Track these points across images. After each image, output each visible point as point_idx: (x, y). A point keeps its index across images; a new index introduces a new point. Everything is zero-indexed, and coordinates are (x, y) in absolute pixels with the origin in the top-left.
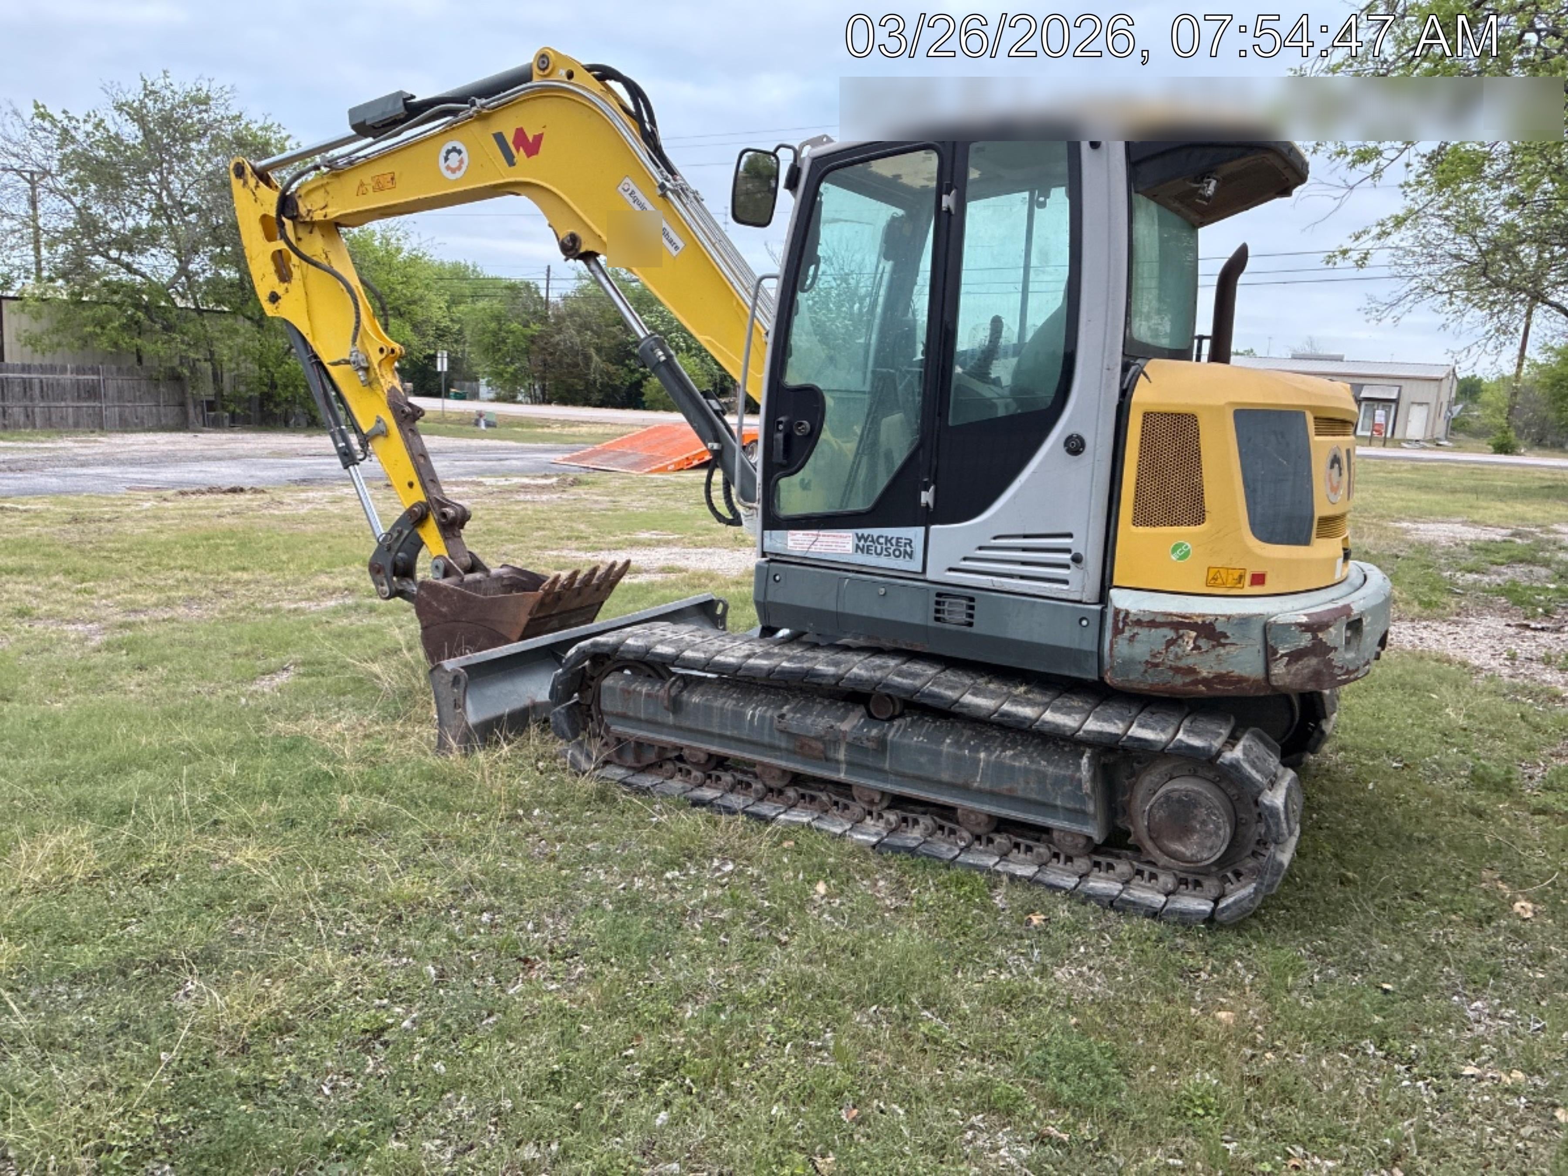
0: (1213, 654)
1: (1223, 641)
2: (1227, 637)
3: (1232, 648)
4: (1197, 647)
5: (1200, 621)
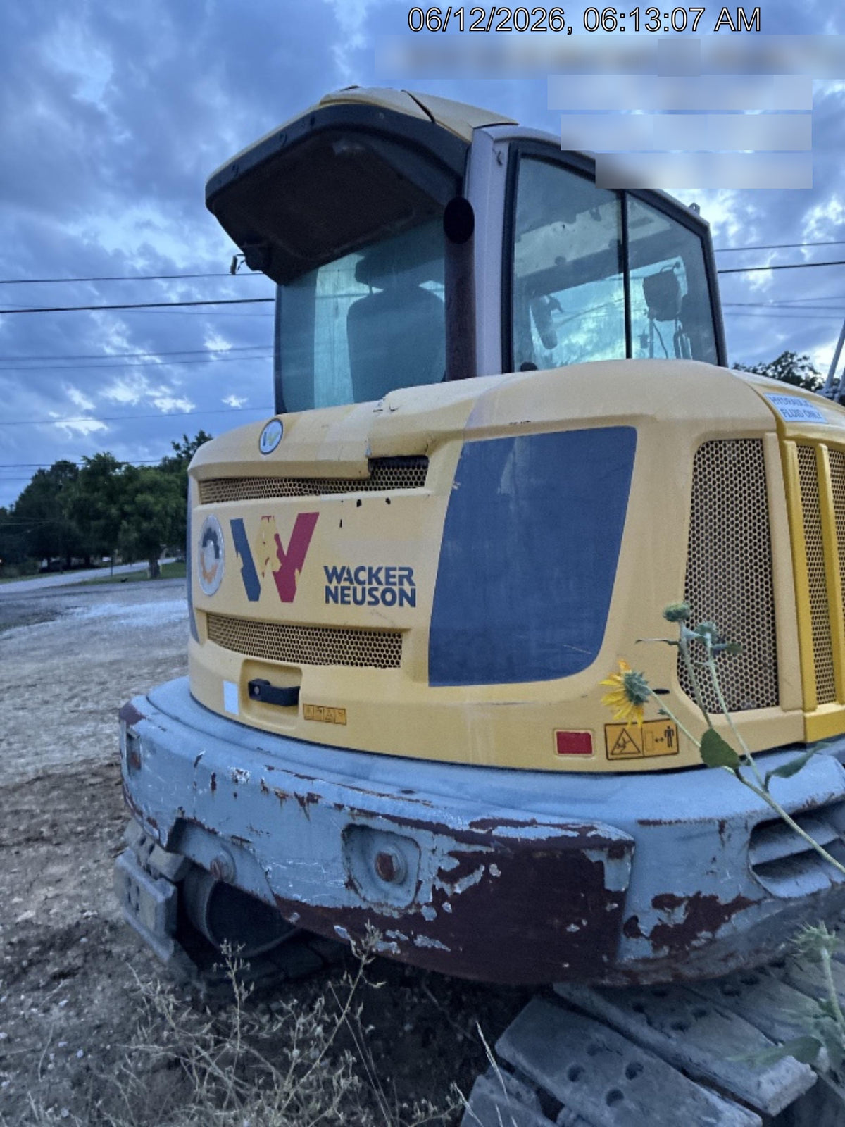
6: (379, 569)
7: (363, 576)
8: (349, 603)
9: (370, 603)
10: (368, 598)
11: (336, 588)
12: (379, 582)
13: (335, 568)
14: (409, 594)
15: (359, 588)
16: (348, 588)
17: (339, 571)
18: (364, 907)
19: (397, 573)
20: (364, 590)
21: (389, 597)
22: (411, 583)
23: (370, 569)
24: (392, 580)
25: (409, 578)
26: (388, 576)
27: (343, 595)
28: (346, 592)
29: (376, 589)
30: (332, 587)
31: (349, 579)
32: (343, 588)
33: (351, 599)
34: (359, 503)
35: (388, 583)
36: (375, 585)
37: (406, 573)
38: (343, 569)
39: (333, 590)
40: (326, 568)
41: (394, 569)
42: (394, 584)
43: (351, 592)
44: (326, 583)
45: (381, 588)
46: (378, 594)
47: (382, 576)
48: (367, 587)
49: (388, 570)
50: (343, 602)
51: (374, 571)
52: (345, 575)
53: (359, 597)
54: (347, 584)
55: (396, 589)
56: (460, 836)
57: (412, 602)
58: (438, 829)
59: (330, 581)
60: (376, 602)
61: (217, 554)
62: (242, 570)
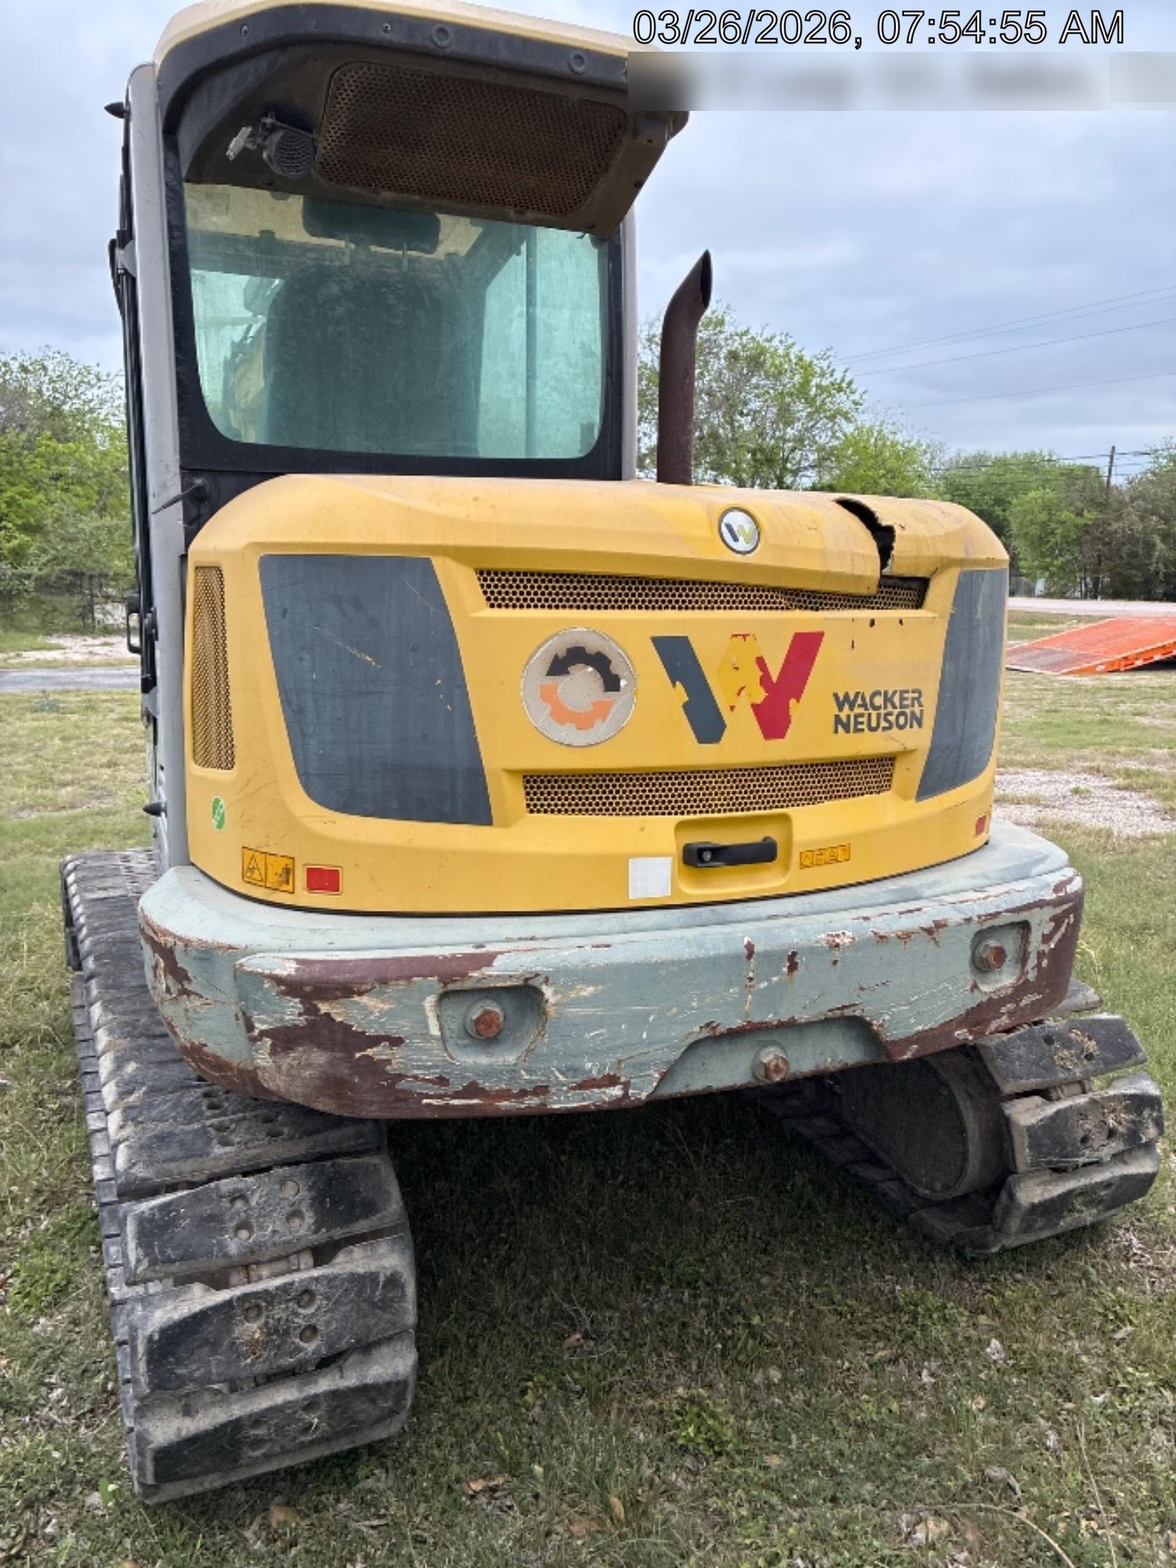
6: (895, 692)
7: (879, 701)
8: (862, 730)
9: (884, 729)
10: (884, 724)
11: (848, 716)
12: (894, 707)
13: (847, 696)
14: (918, 714)
15: (874, 714)
16: (862, 715)
17: (852, 697)
18: (985, 999)
19: (910, 695)
20: (879, 715)
21: (902, 720)
22: (920, 705)
23: (886, 693)
24: (905, 703)
25: (918, 699)
26: (902, 699)
27: (857, 723)
28: (860, 720)
29: (891, 714)
30: (843, 716)
31: (864, 705)
32: (856, 716)
33: (864, 726)
34: (872, 623)
35: (902, 706)
36: (890, 709)
37: (916, 695)
38: (857, 694)
39: (844, 720)
40: (836, 696)
41: (907, 692)
42: (907, 707)
43: (864, 719)
44: (836, 712)
45: (896, 712)
46: (892, 718)
47: (896, 700)
48: (883, 711)
49: (902, 692)
50: (857, 730)
51: (890, 695)
52: (859, 702)
53: (874, 724)
54: (862, 710)
55: (908, 711)
56: (1055, 903)
57: (920, 725)
58: (1041, 904)
59: (841, 709)
60: (890, 728)
61: (611, 683)
62: (686, 707)
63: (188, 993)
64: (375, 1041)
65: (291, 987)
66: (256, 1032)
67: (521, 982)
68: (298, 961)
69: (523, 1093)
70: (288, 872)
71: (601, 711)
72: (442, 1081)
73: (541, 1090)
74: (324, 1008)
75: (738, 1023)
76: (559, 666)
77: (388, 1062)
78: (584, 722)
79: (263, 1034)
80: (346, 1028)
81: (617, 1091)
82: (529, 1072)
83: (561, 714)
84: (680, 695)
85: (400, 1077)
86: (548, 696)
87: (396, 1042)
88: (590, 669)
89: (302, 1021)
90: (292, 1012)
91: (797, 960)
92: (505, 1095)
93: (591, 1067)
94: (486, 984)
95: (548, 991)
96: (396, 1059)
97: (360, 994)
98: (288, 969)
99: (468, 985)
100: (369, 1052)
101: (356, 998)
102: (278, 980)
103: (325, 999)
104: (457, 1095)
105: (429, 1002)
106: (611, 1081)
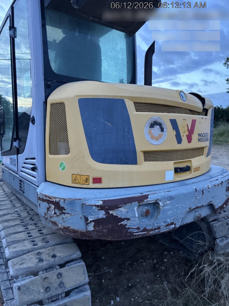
0: (61, 217)
1: (63, 211)
2: (65, 210)
3: (68, 215)
4: (55, 213)
5: (54, 200)
23: (204, 133)
25: (208, 135)
28: (201, 139)
39: (199, 139)
44: (198, 137)
48: (204, 137)
50: (201, 141)
52: (201, 135)
53: (203, 140)
61: (162, 130)
62: (176, 135)
63: (64, 213)
64: (123, 220)
65: (101, 208)
66: (89, 221)
67: (155, 201)
68: (102, 201)
69: (155, 229)
70: (87, 180)
71: (160, 136)
72: (138, 228)
73: (159, 228)
74: (111, 212)
75: (194, 207)
76: (152, 126)
77: (126, 225)
78: (157, 139)
79: (91, 221)
80: (117, 217)
81: (173, 226)
82: (157, 224)
83: (153, 137)
84: (174, 133)
85: (129, 228)
86: (150, 132)
87: (128, 219)
88: (158, 126)
89: (104, 217)
90: (102, 214)
91: (204, 191)
92: (152, 230)
93: (169, 221)
94: (147, 203)
95: (160, 203)
96: (128, 224)
97: (120, 208)
98: (101, 203)
99: (144, 203)
100: (122, 223)
101: (119, 209)
102: (98, 206)
103: (111, 210)
104: (141, 231)
105: (136, 208)
106: (172, 224)
